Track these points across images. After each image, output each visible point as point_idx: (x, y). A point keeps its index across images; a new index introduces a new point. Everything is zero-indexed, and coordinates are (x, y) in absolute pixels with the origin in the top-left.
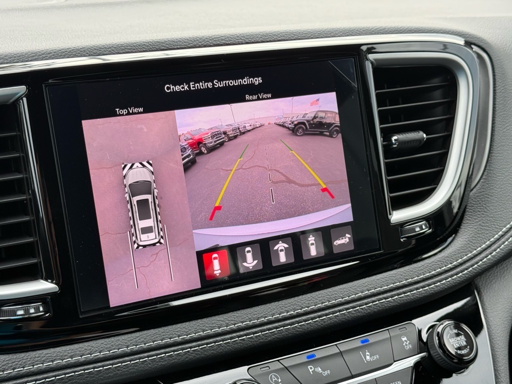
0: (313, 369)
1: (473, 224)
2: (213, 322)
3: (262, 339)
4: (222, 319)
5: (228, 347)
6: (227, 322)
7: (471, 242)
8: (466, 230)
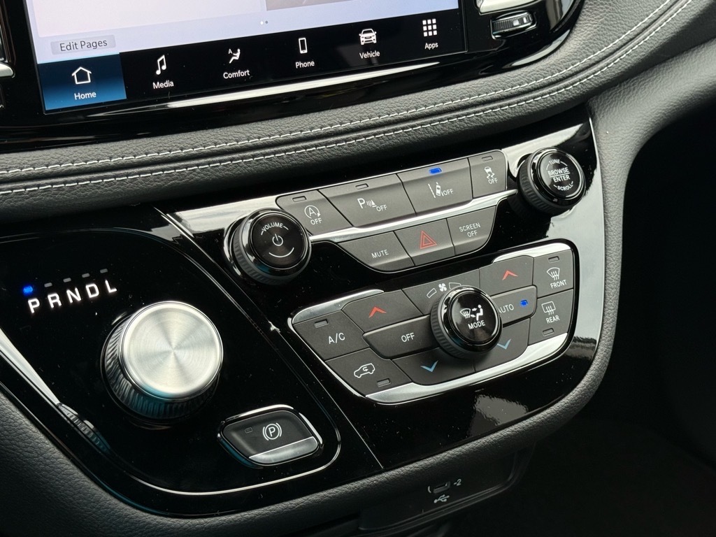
0: (364, 203)
1: (593, 21)
2: (229, 133)
3: (296, 160)
4: (241, 131)
5: (249, 168)
6: (248, 134)
7: (588, 46)
8: (582, 30)
